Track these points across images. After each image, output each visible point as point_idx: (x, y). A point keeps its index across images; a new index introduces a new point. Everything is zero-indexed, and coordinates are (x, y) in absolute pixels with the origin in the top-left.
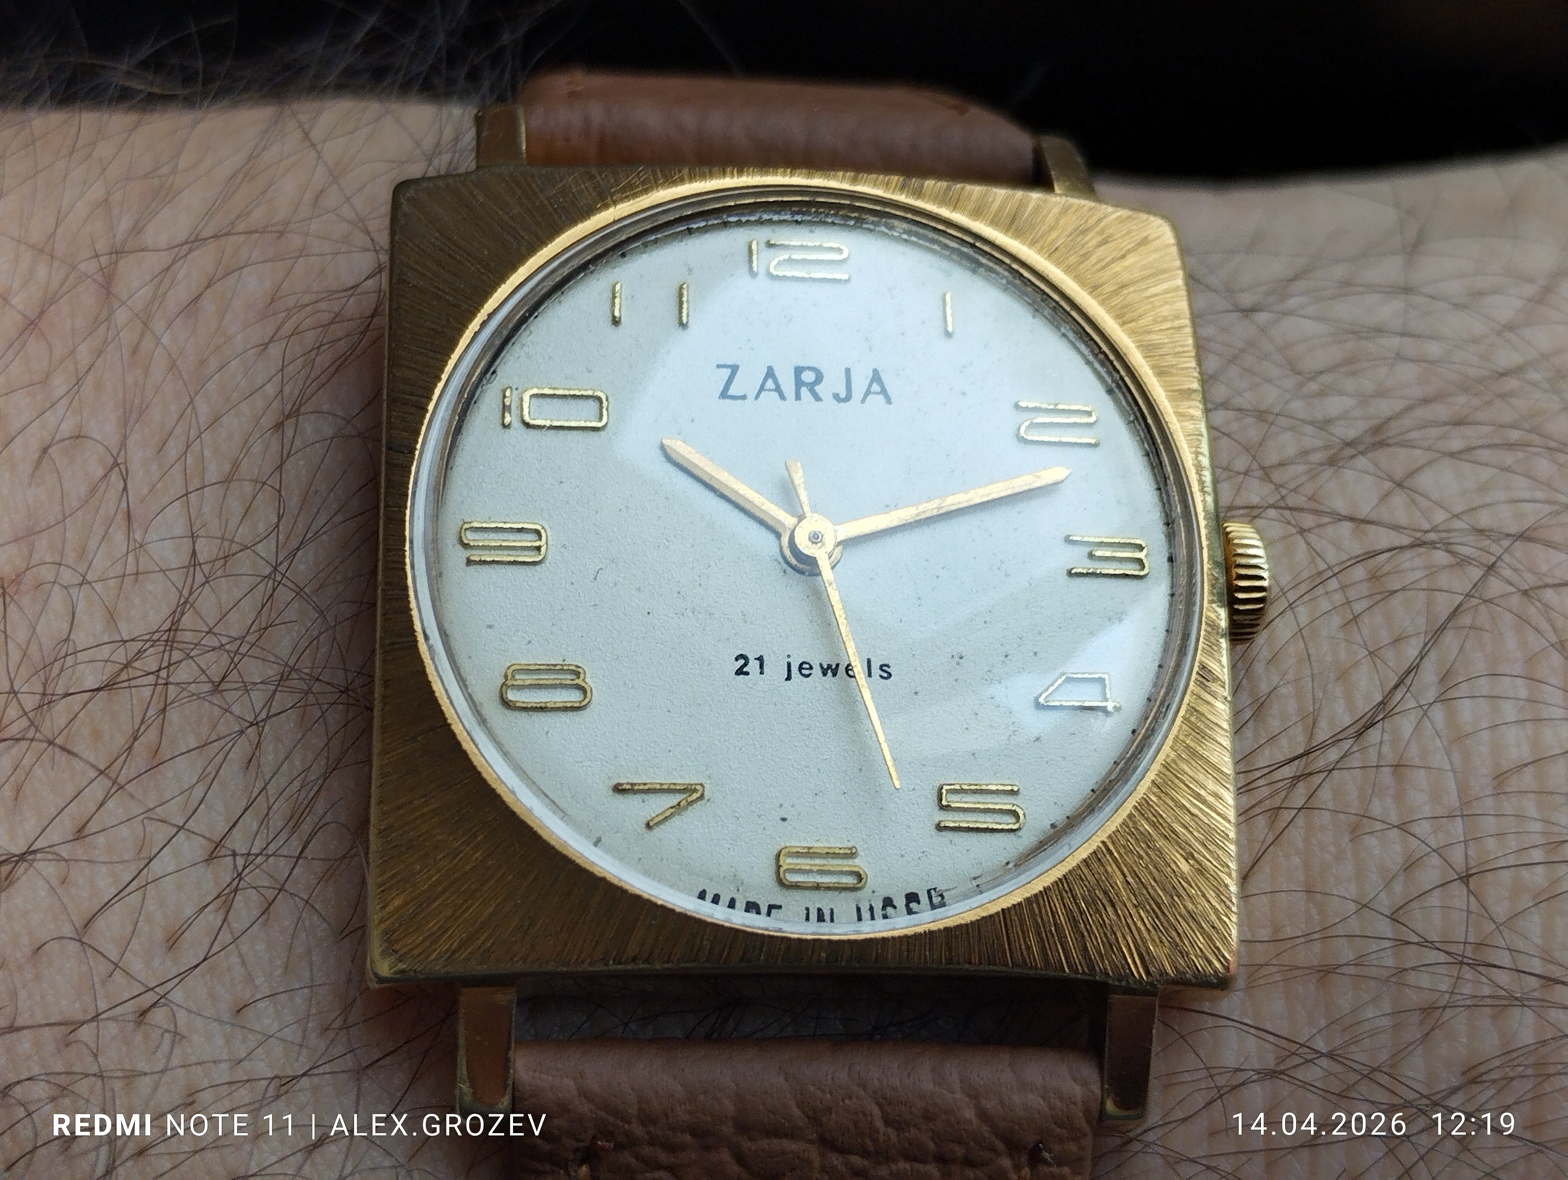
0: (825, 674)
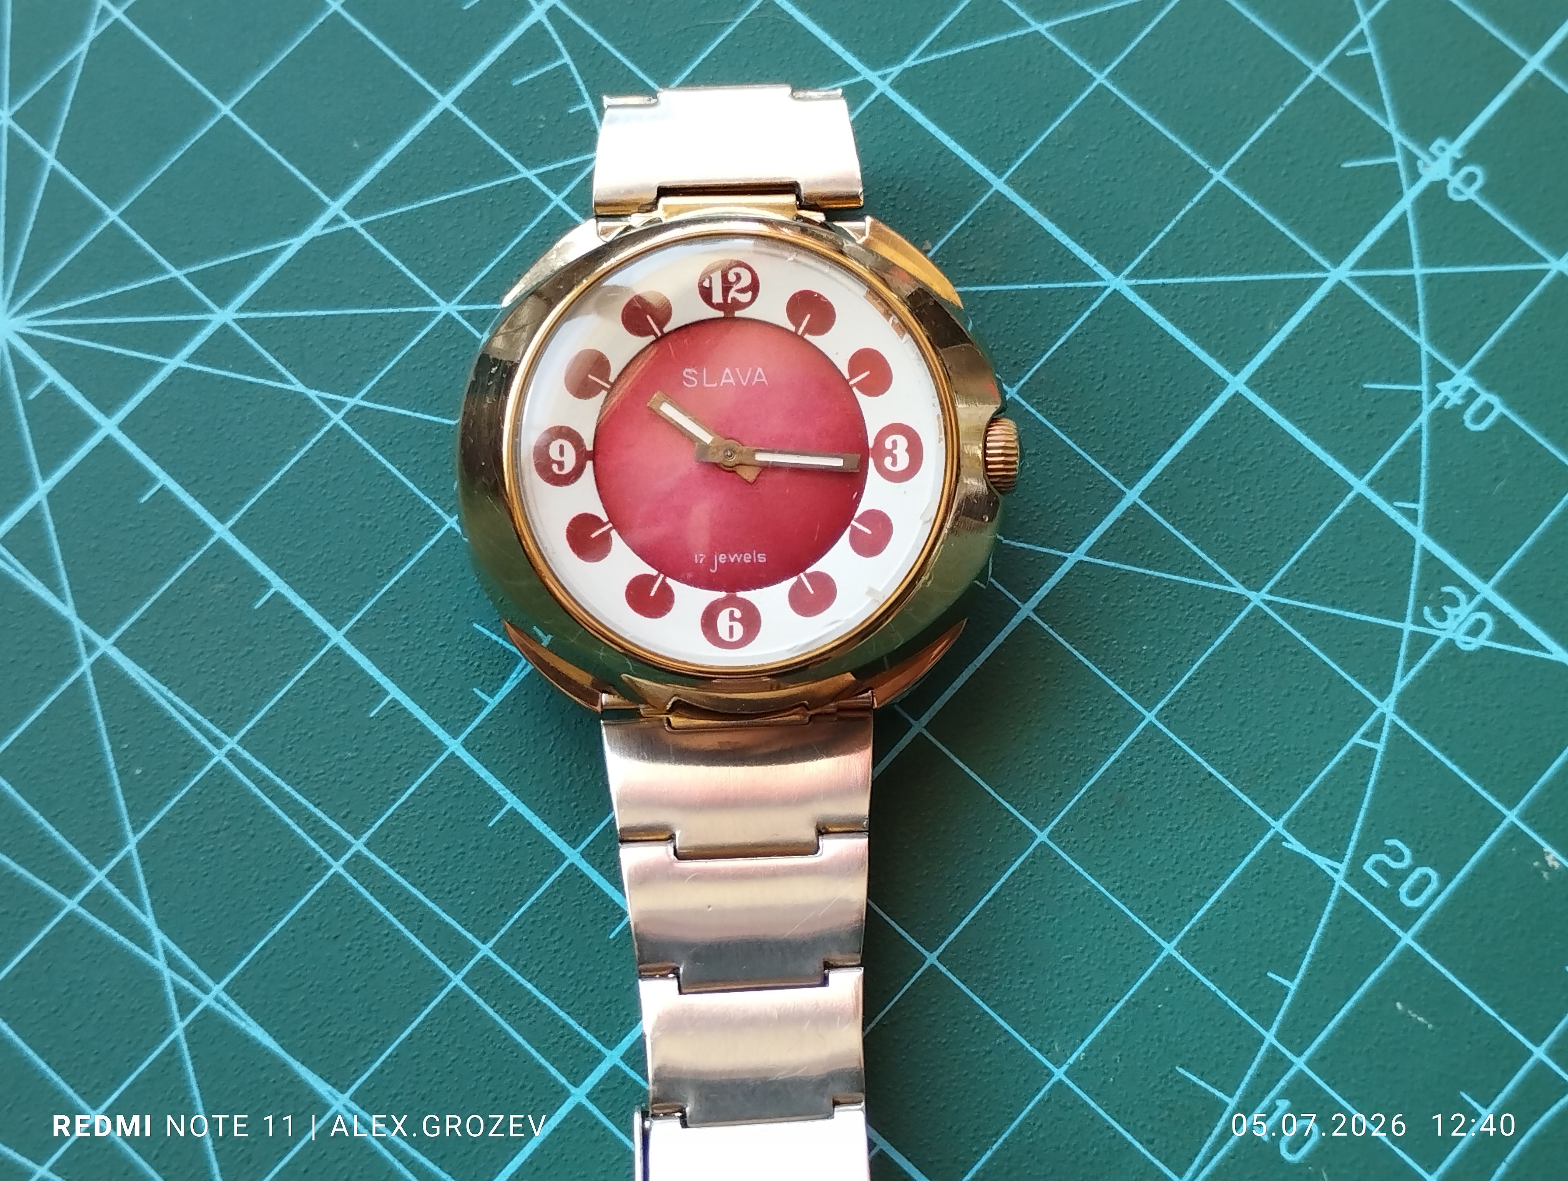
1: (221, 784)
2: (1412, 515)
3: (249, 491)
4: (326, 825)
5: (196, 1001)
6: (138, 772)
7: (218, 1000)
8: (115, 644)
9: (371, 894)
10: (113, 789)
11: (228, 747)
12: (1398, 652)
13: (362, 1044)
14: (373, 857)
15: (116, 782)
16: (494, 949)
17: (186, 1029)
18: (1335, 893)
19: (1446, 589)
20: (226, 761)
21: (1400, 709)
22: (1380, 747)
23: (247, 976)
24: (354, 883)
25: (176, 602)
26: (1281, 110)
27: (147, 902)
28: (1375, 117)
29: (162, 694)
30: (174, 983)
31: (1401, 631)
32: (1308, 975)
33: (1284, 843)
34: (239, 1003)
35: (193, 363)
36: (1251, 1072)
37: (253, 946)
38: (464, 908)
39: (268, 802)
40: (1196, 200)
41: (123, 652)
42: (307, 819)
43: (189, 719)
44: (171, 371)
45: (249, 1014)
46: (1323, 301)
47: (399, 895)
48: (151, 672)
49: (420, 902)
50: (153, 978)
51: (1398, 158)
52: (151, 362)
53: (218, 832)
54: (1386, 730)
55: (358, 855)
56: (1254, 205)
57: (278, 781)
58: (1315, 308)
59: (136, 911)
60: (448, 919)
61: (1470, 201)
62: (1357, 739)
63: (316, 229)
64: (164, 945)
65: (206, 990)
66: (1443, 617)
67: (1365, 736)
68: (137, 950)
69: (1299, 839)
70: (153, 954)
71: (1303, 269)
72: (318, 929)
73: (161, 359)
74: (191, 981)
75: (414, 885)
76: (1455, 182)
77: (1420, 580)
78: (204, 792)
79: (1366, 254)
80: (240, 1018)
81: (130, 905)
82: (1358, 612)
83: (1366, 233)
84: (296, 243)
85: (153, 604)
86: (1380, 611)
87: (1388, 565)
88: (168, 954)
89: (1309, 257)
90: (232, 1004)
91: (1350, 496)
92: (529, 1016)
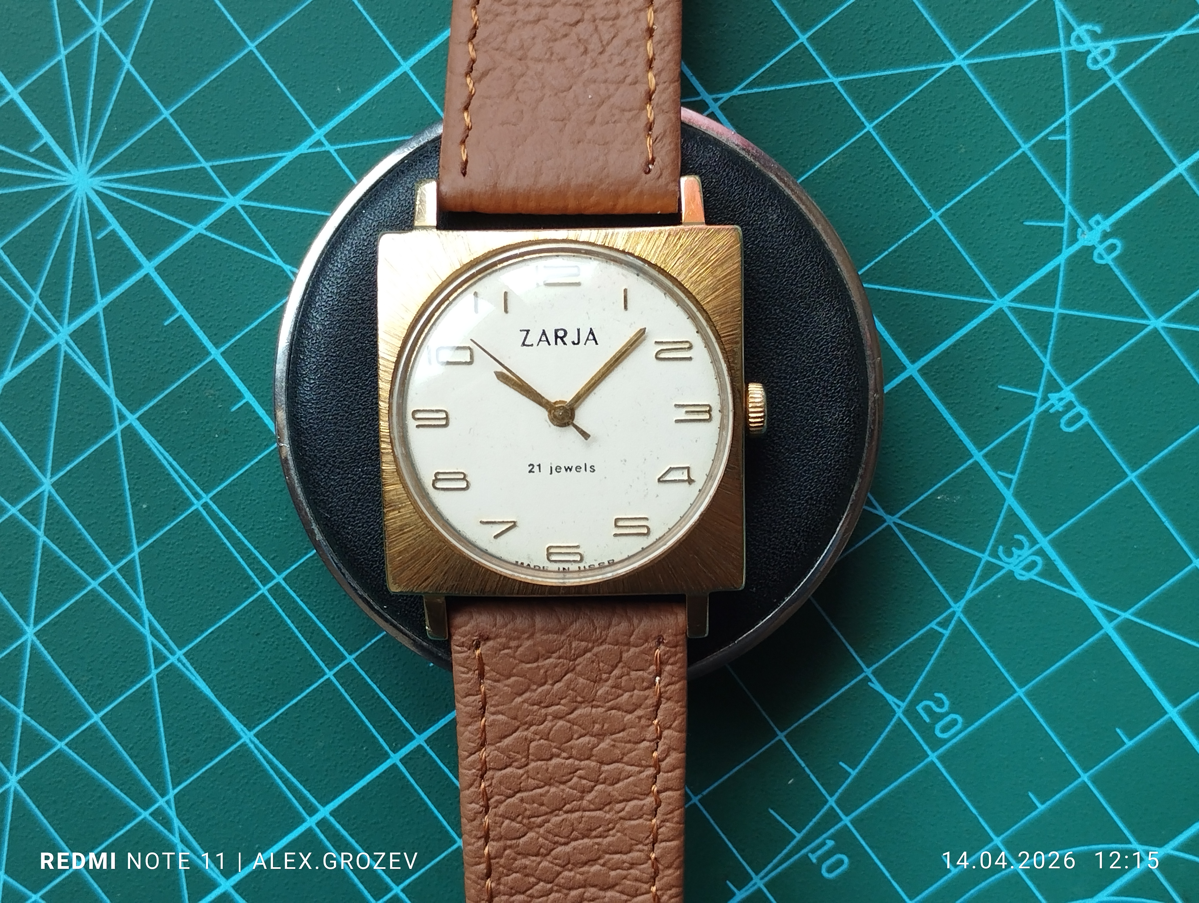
0: (566, 470)
1: (197, 524)
2: (1007, 482)
3: (237, 329)
4: (260, 561)
5: (166, 659)
6: (144, 506)
7: (179, 660)
8: (138, 419)
9: (283, 611)
10: (127, 514)
11: (203, 501)
12: (975, 572)
13: (266, 703)
14: (288, 588)
15: (130, 511)
16: (355, 659)
17: (157, 675)
18: (894, 720)
19: (1017, 537)
20: (201, 509)
21: (967, 611)
22: (947, 633)
23: (200, 648)
24: (274, 603)
25: (180, 397)
26: (992, 173)
27: (142, 591)
28: (1057, 191)
29: (165, 458)
30: (153, 645)
31: (980, 559)
32: (865, 768)
33: (869, 683)
34: (192, 664)
35: (209, 231)
36: (814, 820)
37: (206, 630)
38: (340, 630)
39: (225, 541)
40: (915, 231)
41: (143, 425)
42: (249, 556)
43: (181, 477)
44: (193, 236)
45: (198, 672)
46: (985, 321)
47: (301, 615)
48: (160, 442)
49: (314, 622)
50: (141, 639)
51: (1065, 225)
52: (181, 226)
53: (191, 554)
54: (953, 622)
55: (278, 584)
56: (955, 241)
57: (233, 528)
58: (978, 325)
59: (134, 595)
60: (330, 636)
61: (1107, 265)
62: (933, 625)
63: (303, 148)
64: (149, 621)
65: (173, 653)
66: (1010, 554)
67: (939, 624)
68: (133, 620)
69: (880, 682)
70: (142, 624)
71: (977, 295)
72: (247, 627)
73: (189, 226)
74: (164, 646)
75: (311, 610)
76: (1100, 249)
77: (1001, 528)
78: (186, 526)
79: (1024, 292)
80: (192, 674)
81: (131, 592)
82: (955, 542)
83: (1028, 276)
84: (289, 156)
85: (166, 396)
86: (970, 543)
87: (984, 513)
88: (151, 625)
89: (984, 286)
90: (188, 664)
91: (971, 461)
92: (373, 704)
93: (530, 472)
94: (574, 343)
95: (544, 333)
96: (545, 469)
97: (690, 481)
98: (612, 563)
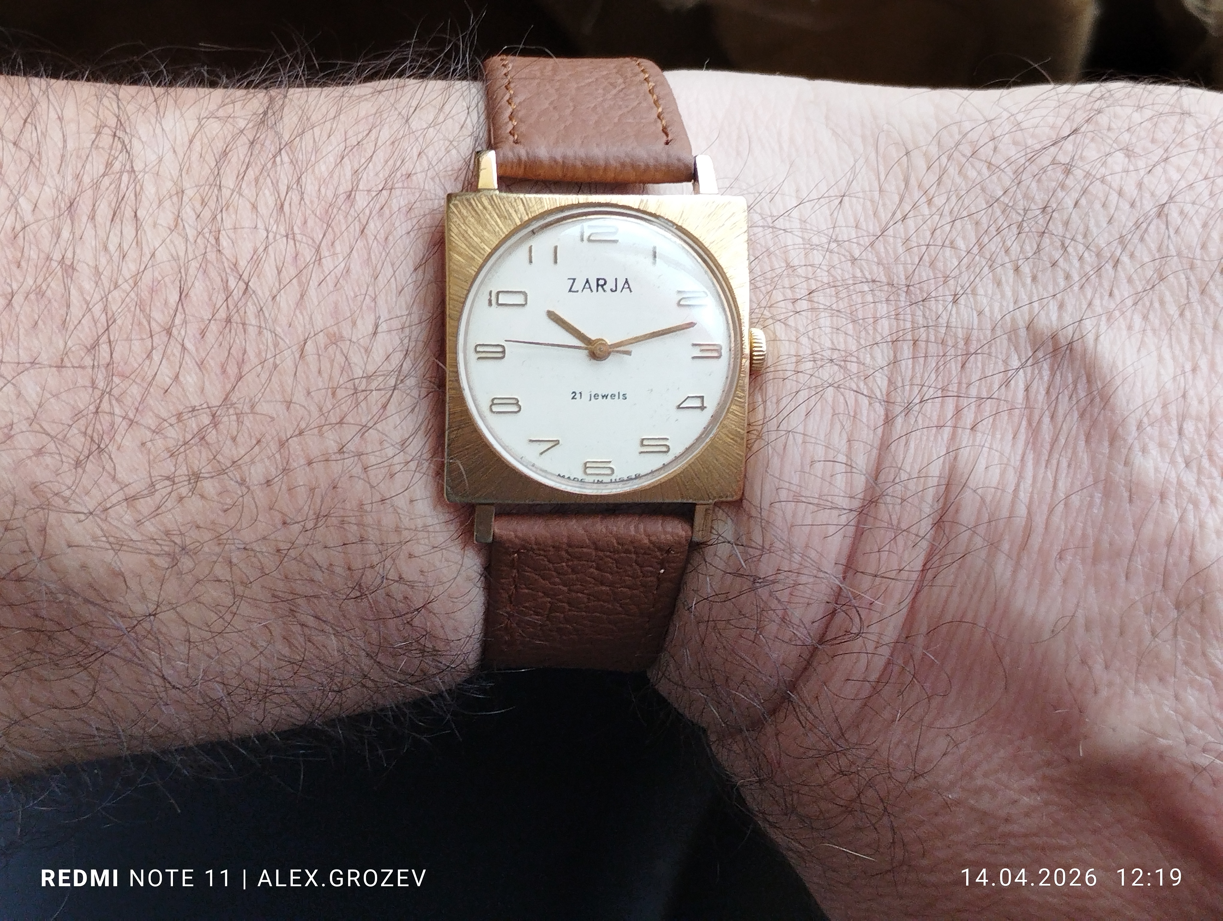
0: (603, 398)
93: (573, 398)
94: (611, 290)
95: (587, 281)
96: (586, 396)
97: (702, 408)
98: (637, 477)
